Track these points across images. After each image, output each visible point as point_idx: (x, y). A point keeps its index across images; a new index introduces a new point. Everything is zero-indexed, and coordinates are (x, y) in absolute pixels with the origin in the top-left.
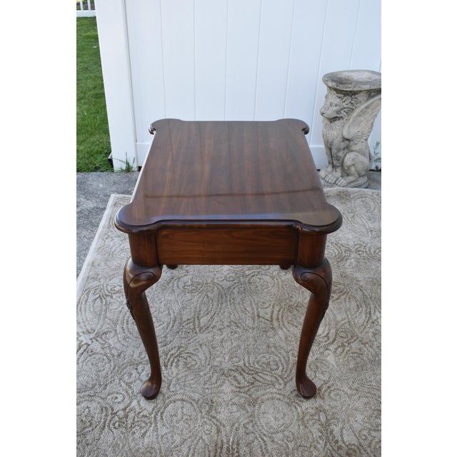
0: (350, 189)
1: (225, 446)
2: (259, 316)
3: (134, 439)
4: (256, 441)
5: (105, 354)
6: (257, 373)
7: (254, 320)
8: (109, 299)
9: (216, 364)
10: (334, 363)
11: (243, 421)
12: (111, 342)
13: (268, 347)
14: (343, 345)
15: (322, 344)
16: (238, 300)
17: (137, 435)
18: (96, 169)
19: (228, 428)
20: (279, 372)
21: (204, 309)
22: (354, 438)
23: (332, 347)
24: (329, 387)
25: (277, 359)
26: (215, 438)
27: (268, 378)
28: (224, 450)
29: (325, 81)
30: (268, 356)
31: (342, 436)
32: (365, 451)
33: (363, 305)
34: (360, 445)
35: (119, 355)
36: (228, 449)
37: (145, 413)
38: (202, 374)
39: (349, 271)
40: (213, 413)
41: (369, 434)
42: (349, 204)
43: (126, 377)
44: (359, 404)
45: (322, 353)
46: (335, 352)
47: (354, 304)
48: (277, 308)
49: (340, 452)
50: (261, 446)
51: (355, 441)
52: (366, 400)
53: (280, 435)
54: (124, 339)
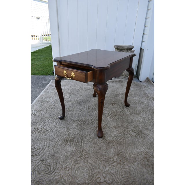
0: (123, 80)
1: (70, 139)
2: (88, 108)
3: (42, 136)
4: (80, 138)
5: (40, 116)
6: (84, 121)
7: (87, 109)
8: (44, 103)
9: (72, 119)
10: (109, 120)
11: (77, 133)
12: (42, 113)
13: (90, 115)
14: (113, 116)
15: (106, 116)
16: (83, 104)
17: (43, 135)
18: (49, 75)
19: (72, 134)
20: (91, 122)
21: (72, 106)
22: (112, 138)
23: (110, 116)
24: (107, 126)
25: (92, 118)
26: (67, 136)
27: (88, 123)
28: (69, 140)
29: (114, 46)
30: (89, 118)
31: (108, 138)
32: (114, 142)
33: (122, 107)
34: (113, 140)
35: (43, 116)
36: (70, 140)
37: (47, 130)
38: (67, 121)
39: (119, 99)
40: (68, 130)
41: (117, 138)
42: (122, 84)
43: (44, 121)
44: (115, 130)
45: (106, 118)
46: (110, 117)
47: (119, 107)
48: (94, 106)
49: (107, 142)
50: (81, 139)
51: (112, 139)
52: (117, 129)
53: (88, 137)
54: (46, 112)
